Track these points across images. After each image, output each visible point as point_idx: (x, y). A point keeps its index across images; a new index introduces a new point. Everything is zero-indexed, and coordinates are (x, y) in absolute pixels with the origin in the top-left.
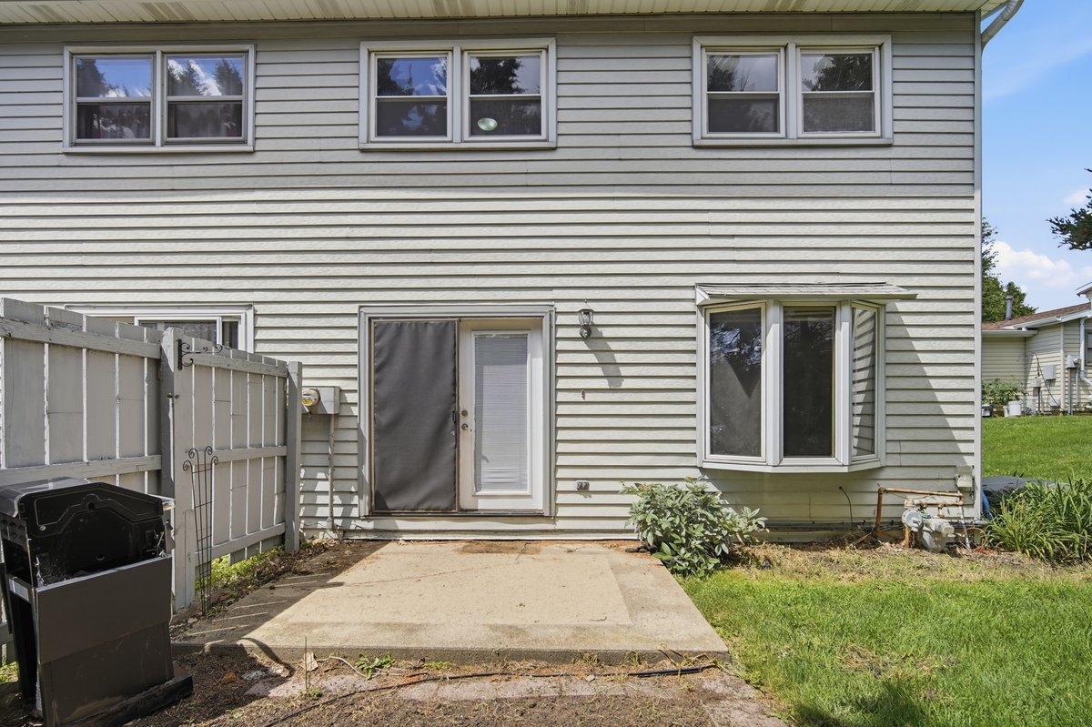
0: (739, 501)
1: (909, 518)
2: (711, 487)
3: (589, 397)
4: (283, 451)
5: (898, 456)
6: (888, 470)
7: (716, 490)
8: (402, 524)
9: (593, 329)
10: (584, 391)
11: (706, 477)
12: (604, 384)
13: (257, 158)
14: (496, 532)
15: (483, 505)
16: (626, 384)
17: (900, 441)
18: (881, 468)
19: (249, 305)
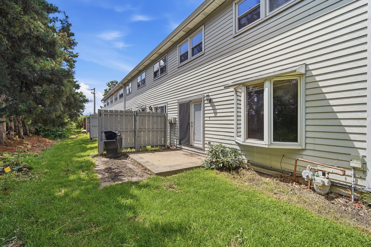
0: (247, 154)
1: (305, 174)
2: (238, 148)
3: (211, 119)
4: (164, 130)
5: (313, 145)
6: (307, 151)
7: (240, 149)
8: (183, 147)
9: (211, 100)
10: (210, 117)
11: (237, 144)
12: (213, 115)
13: (168, 74)
14: (196, 152)
15: (195, 145)
16: (218, 115)
17: (314, 138)
18: (303, 150)
19: (167, 103)
